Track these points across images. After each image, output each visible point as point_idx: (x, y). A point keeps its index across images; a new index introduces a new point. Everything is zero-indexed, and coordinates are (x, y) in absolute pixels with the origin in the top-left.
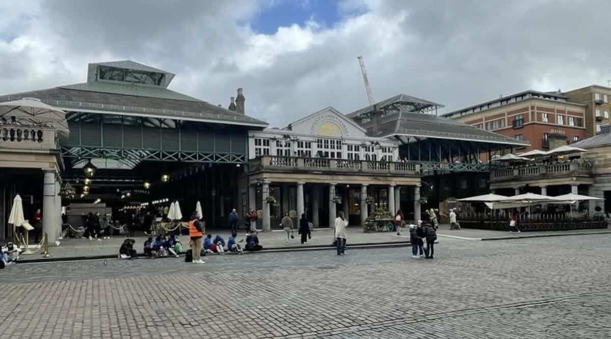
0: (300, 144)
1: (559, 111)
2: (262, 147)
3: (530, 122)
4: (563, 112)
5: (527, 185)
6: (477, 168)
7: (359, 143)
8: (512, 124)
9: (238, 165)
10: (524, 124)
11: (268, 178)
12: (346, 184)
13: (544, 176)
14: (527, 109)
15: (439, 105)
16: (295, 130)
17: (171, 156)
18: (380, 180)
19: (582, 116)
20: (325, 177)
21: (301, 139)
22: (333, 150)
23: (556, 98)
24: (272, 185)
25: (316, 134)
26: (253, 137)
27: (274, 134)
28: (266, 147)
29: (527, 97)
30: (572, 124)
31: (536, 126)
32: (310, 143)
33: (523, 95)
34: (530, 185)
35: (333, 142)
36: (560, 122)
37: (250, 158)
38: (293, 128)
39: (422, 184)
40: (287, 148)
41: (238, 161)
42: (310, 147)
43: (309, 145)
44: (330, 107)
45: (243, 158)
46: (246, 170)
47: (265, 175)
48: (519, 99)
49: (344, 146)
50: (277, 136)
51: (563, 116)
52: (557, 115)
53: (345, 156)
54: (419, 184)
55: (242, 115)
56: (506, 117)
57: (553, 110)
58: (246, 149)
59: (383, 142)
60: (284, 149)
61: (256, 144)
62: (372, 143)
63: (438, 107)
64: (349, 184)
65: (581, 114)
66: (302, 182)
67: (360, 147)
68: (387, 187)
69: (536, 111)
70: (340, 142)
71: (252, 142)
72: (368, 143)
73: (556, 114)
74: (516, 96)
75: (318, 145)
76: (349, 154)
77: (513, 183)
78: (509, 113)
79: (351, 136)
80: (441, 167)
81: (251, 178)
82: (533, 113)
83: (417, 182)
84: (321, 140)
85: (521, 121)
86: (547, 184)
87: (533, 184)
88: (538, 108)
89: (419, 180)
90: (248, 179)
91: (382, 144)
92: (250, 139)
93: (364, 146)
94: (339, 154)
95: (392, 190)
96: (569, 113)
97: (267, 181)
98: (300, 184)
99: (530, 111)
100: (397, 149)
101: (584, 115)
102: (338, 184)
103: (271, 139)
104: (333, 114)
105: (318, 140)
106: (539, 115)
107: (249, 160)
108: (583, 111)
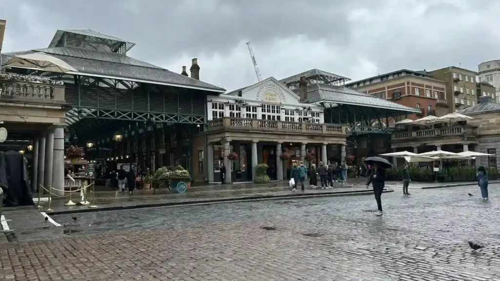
0: (248, 109)
1: (427, 86)
2: (218, 110)
3: (407, 94)
4: (430, 87)
5: (425, 144)
6: (382, 130)
7: (294, 108)
8: (391, 95)
9: (199, 126)
10: (402, 96)
11: (230, 137)
12: (290, 143)
13: (439, 138)
14: (403, 84)
15: (346, 79)
16: (244, 97)
17: (141, 116)
18: (315, 140)
19: (444, 90)
20: (273, 137)
21: (250, 104)
22: (274, 114)
23: (423, 76)
24: (233, 143)
25: (260, 100)
26: (211, 101)
27: (228, 99)
28: (221, 110)
29: (403, 75)
30: (436, 97)
31: (411, 97)
32: (256, 108)
33: (399, 73)
34: (428, 145)
35: (274, 107)
36: (428, 95)
37: (209, 119)
38: (243, 95)
39: (347, 143)
40: (238, 112)
41: (198, 122)
42: (256, 111)
43: (255, 109)
44: (272, 77)
45: (202, 120)
46: (205, 130)
47: (227, 134)
48: (396, 76)
49: (283, 110)
50: (231, 101)
51: (430, 90)
52: (426, 90)
53: (283, 119)
54: (344, 143)
55: (197, 80)
56: (386, 90)
57: (422, 86)
58: (204, 111)
59: (314, 108)
60: (235, 112)
61: (213, 108)
62: (304, 108)
63: (345, 80)
64: (292, 143)
65: (443, 89)
66: (256, 141)
67: (295, 112)
68: (321, 145)
69: (411, 86)
70: (280, 107)
71: (210, 105)
72: (301, 109)
73: (425, 88)
74: (394, 74)
75: (262, 110)
76: (286, 117)
77: (411, 143)
78: (388, 87)
79: (287, 103)
80: (356, 129)
81: (210, 137)
82: (408, 87)
83: (343, 142)
84: (265, 105)
85: (399, 94)
86: (442, 144)
87: (430, 143)
88: (413, 84)
89: (345, 140)
90: (207, 137)
91: (313, 110)
92: (208, 103)
93: (297, 110)
94: (279, 118)
95: (325, 148)
96: (435, 88)
97: (229, 139)
98: (254, 142)
99: (406, 86)
100: (323, 114)
101: (445, 90)
102: (284, 142)
103: (225, 103)
104: (274, 84)
105: (262, 105)
106: (413, 89)
107: (208, 121)
108: (444, 86)
